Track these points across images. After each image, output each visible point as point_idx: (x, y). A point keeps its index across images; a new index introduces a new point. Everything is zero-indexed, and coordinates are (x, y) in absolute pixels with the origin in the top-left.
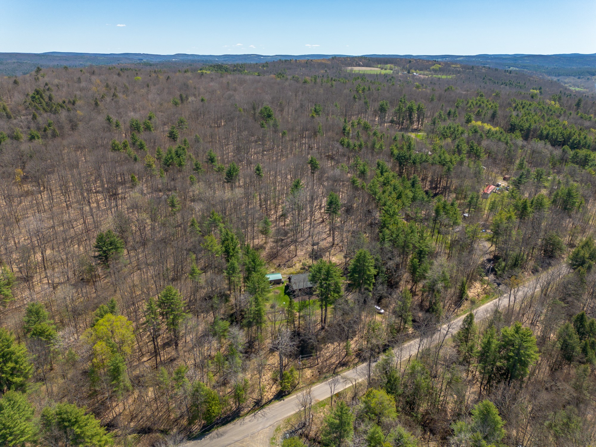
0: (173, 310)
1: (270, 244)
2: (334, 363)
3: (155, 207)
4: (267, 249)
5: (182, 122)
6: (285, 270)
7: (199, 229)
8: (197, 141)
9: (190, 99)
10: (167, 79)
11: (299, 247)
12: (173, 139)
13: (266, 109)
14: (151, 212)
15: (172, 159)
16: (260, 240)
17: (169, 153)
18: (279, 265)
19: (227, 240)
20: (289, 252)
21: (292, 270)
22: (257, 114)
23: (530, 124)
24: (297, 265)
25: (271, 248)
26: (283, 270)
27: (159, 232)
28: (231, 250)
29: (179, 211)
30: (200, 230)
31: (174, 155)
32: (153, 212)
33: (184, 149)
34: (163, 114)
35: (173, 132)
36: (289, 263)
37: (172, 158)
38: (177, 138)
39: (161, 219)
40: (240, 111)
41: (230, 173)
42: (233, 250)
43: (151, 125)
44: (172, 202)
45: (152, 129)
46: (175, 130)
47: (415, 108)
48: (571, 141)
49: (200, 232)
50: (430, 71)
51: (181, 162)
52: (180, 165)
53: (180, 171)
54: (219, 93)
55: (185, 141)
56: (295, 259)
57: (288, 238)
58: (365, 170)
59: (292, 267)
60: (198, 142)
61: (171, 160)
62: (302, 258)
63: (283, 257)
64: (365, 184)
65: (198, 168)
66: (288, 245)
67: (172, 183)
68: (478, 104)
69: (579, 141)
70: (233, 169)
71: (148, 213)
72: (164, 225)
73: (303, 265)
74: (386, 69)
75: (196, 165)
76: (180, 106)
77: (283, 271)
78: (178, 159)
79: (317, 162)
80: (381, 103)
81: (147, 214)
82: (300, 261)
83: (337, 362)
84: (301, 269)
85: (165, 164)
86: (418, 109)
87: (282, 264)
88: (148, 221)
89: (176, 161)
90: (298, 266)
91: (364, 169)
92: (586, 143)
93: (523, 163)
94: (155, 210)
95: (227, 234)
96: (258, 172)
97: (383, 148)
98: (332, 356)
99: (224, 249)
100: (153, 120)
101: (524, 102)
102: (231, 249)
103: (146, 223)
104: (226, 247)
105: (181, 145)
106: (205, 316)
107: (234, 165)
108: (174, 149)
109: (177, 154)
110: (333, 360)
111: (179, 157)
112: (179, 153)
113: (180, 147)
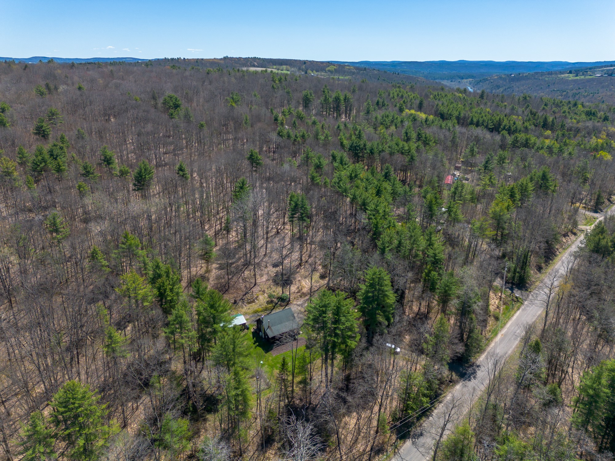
0: (82, 427)
1: (214, 273)
2: (364, 450)
3: (23, 236)
4: (211, 279)
5: (53, 114)
6: (245, 308)
7: (105, 263)
8: (80, 137)
9: (62, 88)
10: (25, 69)
11: (258, 272)
12: (43, 136)
13: (171, 98)
14: (18, 243)
15: (45, 162)
16: (198, 269)
17: (38, 153)
18: (235, 302)
19: (160, 276)
20: (244, 280)
21: (254, 307)
22: (160, 105)
23: (460, 112)
24: (261, 297)
25: (218, 278)
26: (243, 308)
27: (35, 274)
28: (168, 292)
29: (66, 237)
30: (107, 264)
31: (47, 156)
32: (21, 244)
33: (61, 148)
34: (23, 106)
35: (42, 126)
36: (248, 296)
37: (44, 160)
38: (48, 135)
39: (35, 253)
40: (136, 100)
41: (141, 176)
42: (171, 290)
43: (6, 120)
44: (54, 224)
45: (8, 125)
46: (44, 124)
47: (342, 98)
48: (502, 127)
49: (108, 266)
50: (326, 72)
51: (60, 166)
52: (59, 170)
53: (60, 179)
54: (101, 82)
55: (62, 138)
56: (256, 290)
57: (237, 261)
58: (321, 164)
59: (254, 301)
60: (83, 138)
61: (43, 164)
62: (265, 287)
63: (237, 289)
64: (328, 180)
65: (88, 172)
66: (239, 271)
67: (49, 197)
68: (400, 95)
69: (510, 127)
70: (145, 170)
71: (12, 246)
72: (42, 262)
73: (270, 296)
74: (282, 70)
75: (85, 168)
76: (48, 96)
77: (243, 310)
78: (54, 163)
79: (259, 157)
80: (304, 93)
81: (10, 247)
82: (264, 292)
83: (368, 449)
84: (268, 303)
85: (34, 170)
86: (345, 99)
87: (239, 299)
88: (12, 258)
89: (51, 165)
90: (263, 299)
91: (320, 162)
92: (516, 128)
93: (473, 150)
94: (25, 239)
95: (158, 267)
96: (181, 173)
97: (330, 138)
98: (357, 439)
99: (155, 291)
100: (8, 113)
101: (440, 93)
102: (168, 290)
103: (10, 262)
104: (159, 289)
105: (56, 143)
106: (135, 405)
107: (145, 165)
108: (46, 148)
109: (52, 155)
110: (360, 447)
111: (56, 159)
112: (55, 153)
113: (55, 145)
